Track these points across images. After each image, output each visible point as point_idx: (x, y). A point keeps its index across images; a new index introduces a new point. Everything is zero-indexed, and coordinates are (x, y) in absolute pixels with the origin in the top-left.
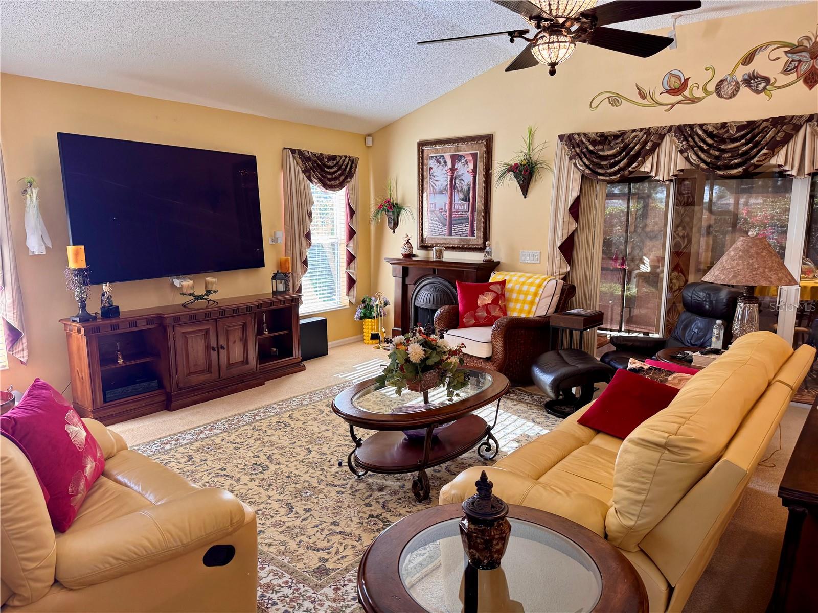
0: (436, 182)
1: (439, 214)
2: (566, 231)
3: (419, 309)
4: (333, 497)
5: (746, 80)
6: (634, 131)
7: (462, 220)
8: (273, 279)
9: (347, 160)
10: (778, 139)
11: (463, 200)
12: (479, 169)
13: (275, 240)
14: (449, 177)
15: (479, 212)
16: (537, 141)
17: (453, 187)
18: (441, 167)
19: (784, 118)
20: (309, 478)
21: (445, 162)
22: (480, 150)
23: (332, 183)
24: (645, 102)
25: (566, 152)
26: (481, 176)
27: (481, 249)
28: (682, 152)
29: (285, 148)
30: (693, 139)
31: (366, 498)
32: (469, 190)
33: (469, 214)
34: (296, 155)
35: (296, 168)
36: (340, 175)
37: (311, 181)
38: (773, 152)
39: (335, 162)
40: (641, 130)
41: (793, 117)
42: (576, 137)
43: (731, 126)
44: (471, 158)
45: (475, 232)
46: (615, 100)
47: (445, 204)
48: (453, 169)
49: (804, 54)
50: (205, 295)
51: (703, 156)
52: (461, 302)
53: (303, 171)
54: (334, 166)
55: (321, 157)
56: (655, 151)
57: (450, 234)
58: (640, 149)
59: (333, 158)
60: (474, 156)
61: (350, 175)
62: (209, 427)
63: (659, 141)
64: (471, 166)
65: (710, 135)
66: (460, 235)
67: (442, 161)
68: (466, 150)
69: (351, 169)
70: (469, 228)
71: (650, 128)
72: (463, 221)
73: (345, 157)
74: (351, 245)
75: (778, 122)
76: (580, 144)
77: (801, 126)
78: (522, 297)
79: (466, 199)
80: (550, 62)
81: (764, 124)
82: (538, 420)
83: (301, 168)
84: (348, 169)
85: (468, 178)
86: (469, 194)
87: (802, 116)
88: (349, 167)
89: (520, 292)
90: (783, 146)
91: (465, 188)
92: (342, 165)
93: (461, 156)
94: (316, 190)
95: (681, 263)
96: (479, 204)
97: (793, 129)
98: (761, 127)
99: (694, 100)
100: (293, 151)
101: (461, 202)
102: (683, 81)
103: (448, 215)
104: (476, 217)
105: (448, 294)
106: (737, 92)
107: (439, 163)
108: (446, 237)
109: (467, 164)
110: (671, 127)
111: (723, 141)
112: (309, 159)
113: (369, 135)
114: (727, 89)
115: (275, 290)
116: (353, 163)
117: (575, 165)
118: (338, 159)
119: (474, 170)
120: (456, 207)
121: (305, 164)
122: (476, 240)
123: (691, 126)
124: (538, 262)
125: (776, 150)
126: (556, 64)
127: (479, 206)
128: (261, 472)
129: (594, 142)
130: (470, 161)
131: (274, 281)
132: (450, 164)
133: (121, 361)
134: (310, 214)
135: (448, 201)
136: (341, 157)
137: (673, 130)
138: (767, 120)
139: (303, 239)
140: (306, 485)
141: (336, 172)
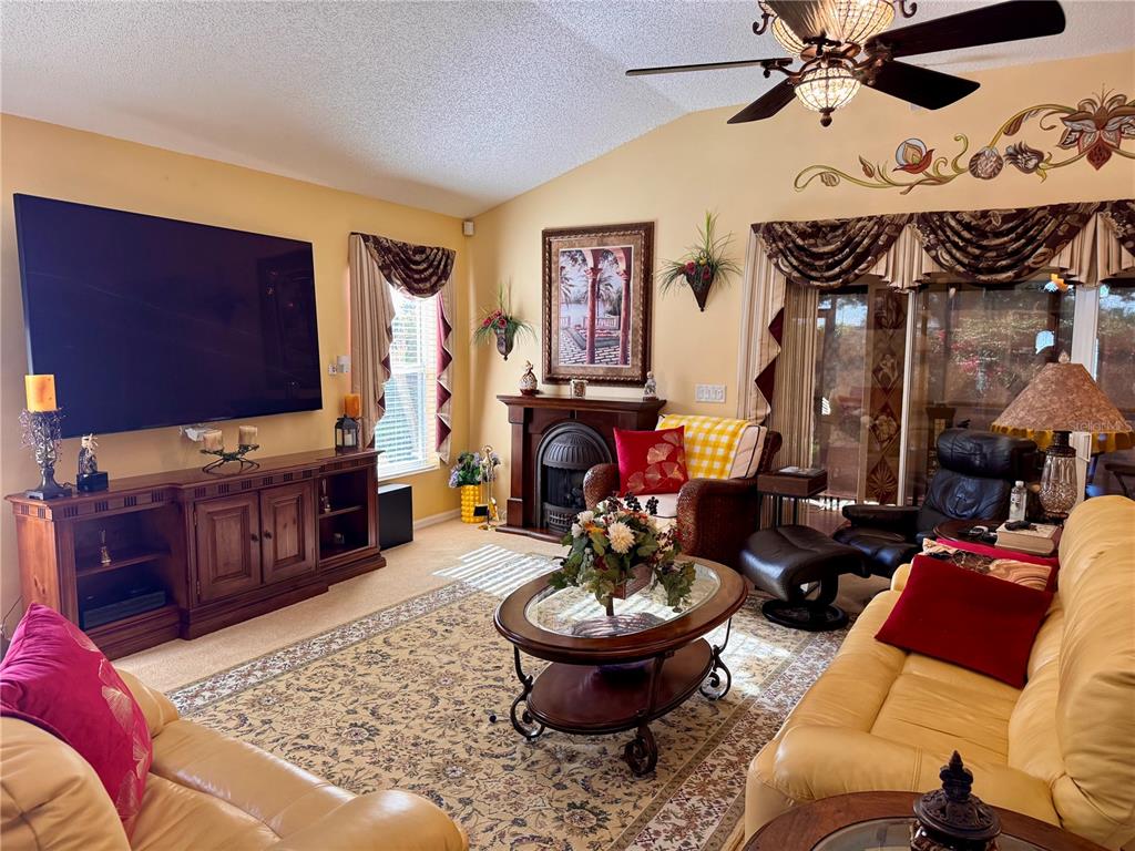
0: (570, 288)
1: (575, 333)
2: (765, 358)
3: (549, 471)
4: (500, 776)
5: (1011, 155)
6: (859, 220)
7: (609, 341)
8: (337, 427)
9: (440, 253)
10: (1060, 233)
11: (610, 313)
12: (635, 271)
13: (338, 368)
14: (590, 281)
15: (635, 330)
16: (718, 234)
17: (595, 295)
18: (577, 266)
19: (1067, 206)
20: (449, 746)
21: (584, 260)
22: (635, 244)
23: (421, 285)
24: (872, 180)
25: (763, 250)
26: (638, 280)
27: (640, 382)
28: (928, 249)
29: (353, 234)
30: (944, 232)
31: (554, 775)
32: (620, 298)
33: (620, 333)
34: (370, 244)
35: (369, 263)
36: (431, 275)
37: (391, 281)
38: (1054, 250)
39: (424, 256)
40: (871, 218)
41: (1079, 204)
42: (777, 227)
43: (994, 215)
44: (622, 255)
45: (630, 358)
46: (830, 177)
47: (585, 318)
48: (595, 270)
49: (1087, 122)
50: (239, 453)
51: (958, 255)
52: (623, 459)
53: (380, 268)
54: (423, 261)
55: (404, 247)
56: (890, 247)
57: (592, 361)
58: (870, 245)
59: (421, 250)
60: (627, 252)
61: (445, 275)
62: (259, 664)
63: (896, 234)
64: (622, 266)
65: (967, 227)
66: (607, 363)
67: (580, 259)
68: (615, 245)
69: (446, 266)
70: (619, 353)
71: (882, 216)
72: (610, 343)
73: (438, 249)
74: (445, 376)
75: (1058, 210)
76: (783, 237)
77: (1089, 217)
78: (709, 451)
79: (615, 312)
80: (824, 106)
81: (1040, 214)
82: (759, 632)
83: (378, 264)
84: (442, 267)
85: (618, 283)
86: (619, 305)
87: (1090, 204)
88: (443, 263)
89: (705, 443)
90: (1067, 243)
91: (615, 296)
92: (433, 261)
93: (608, 252)
94: (398, 296)
95: (890, 403)
96: (635, 319)
97: (1080, 221)
98: (1037, 217)
99: (941, 180)
100: (366, 238)
101: (607, 316)
102: (924, 154)
103: (588, 334)
104: (630, 337)
105: (593, 447)
106: (999, 170)
107: (575, 260)
108: (585, 365)
109: (616, 262)
110: (912, 215)
111: (984, 235)
112: (387, 250)
113: (468, 220)
114: (986, 166)
115: (340, 443)
116: (448, 257)
117: (777, 265)
118: (428, 251)
119: (628, 272)
120: (600, 324)
121: (383, 257)
122: (632, 369)
123: (941, 215)
124: (723, 401)
125: (1058, 248)
126: (832, 109)
127: (634, 322)
128: (368, 739)
129: (803, 235)
130: (621, 258)
131: (339, 431)
132: (590, 263)
133: (106, 561)
134: (389, 331)
135: (588, 314)
136: (432, 249)
137: (915, 219)
138: (1044, 208)
139: (379, 367)
140: (450, 757)
141: (425, 270)
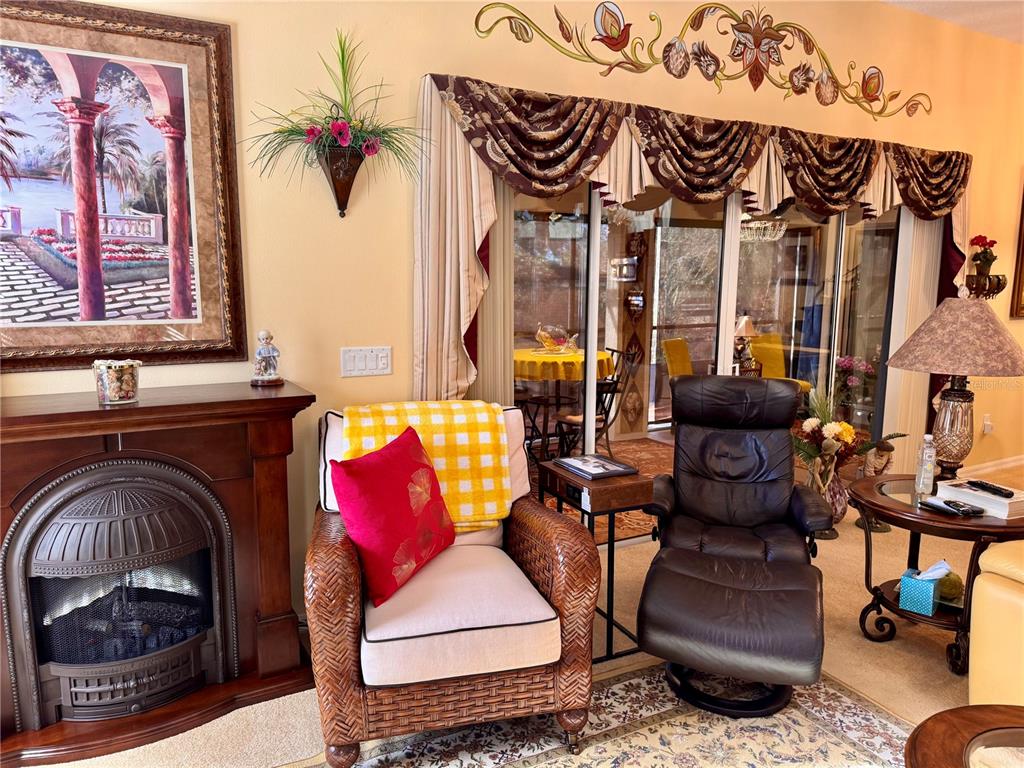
0: (11, 139)
1: (38, 250)
5: (695, 54)
6: (575, 100)
7: (138, 267)
11: (138, 206)
12: (194, 121)
14: (74, 129)
15: (205, 245)
17: (92, 160)
18: (28, 87)
21: (50, 77)
22: (191, 66)
24: (569, 46)
25: (456, 121)
26: (204, 142)
27: (236, 351)
28: (647, 154)
32: (161, 178)
33: (169, 251)
38: (748, 171)
40: (588, 100)
42: (474, 87)
43: (698, 124)
44: (158, 81)
45: (198, 304)
46: (521, 27)
47: (65, 216)
48: (87, 107)
49: (749, 36)
51: (678, 166)
56: (612, 144)
57: (97, 310)
58: (594, 138)
60: (172, 78)
63: (616, 128)
64: (161, 107)
65: (682, 132)
66: (139, 316)
67: (36, 72)
68: (137, 56)
70: (170, 291)
71: (601, 100)
72: (145, 272)
79: (151, 204)
81: (734, 130)
85: (154, 145)
86: (160, 192)
87: (766, 126)
90: (756, 161)
91: (146, 171)
93: (119, 68)
96: (201, 222)
97: (760, 143)
98: (732, 132)
99: (638, 68)
101: (129, 212)
102: (622, 28)
103: (79, 250)
104: (195, 260)
106: (687, 69)
107: (24, 74)
108: (77, 322)
109: (144, 95)
110: (628, 105)
111: (696, 145)
114: (677, 63)
119: (176, 119)
120: (108, 231)
122: (204, 324)
127: (202, 228)
130: (155, 89)
132: (70, 87)
135: (75, 206)
137: (632, 112)
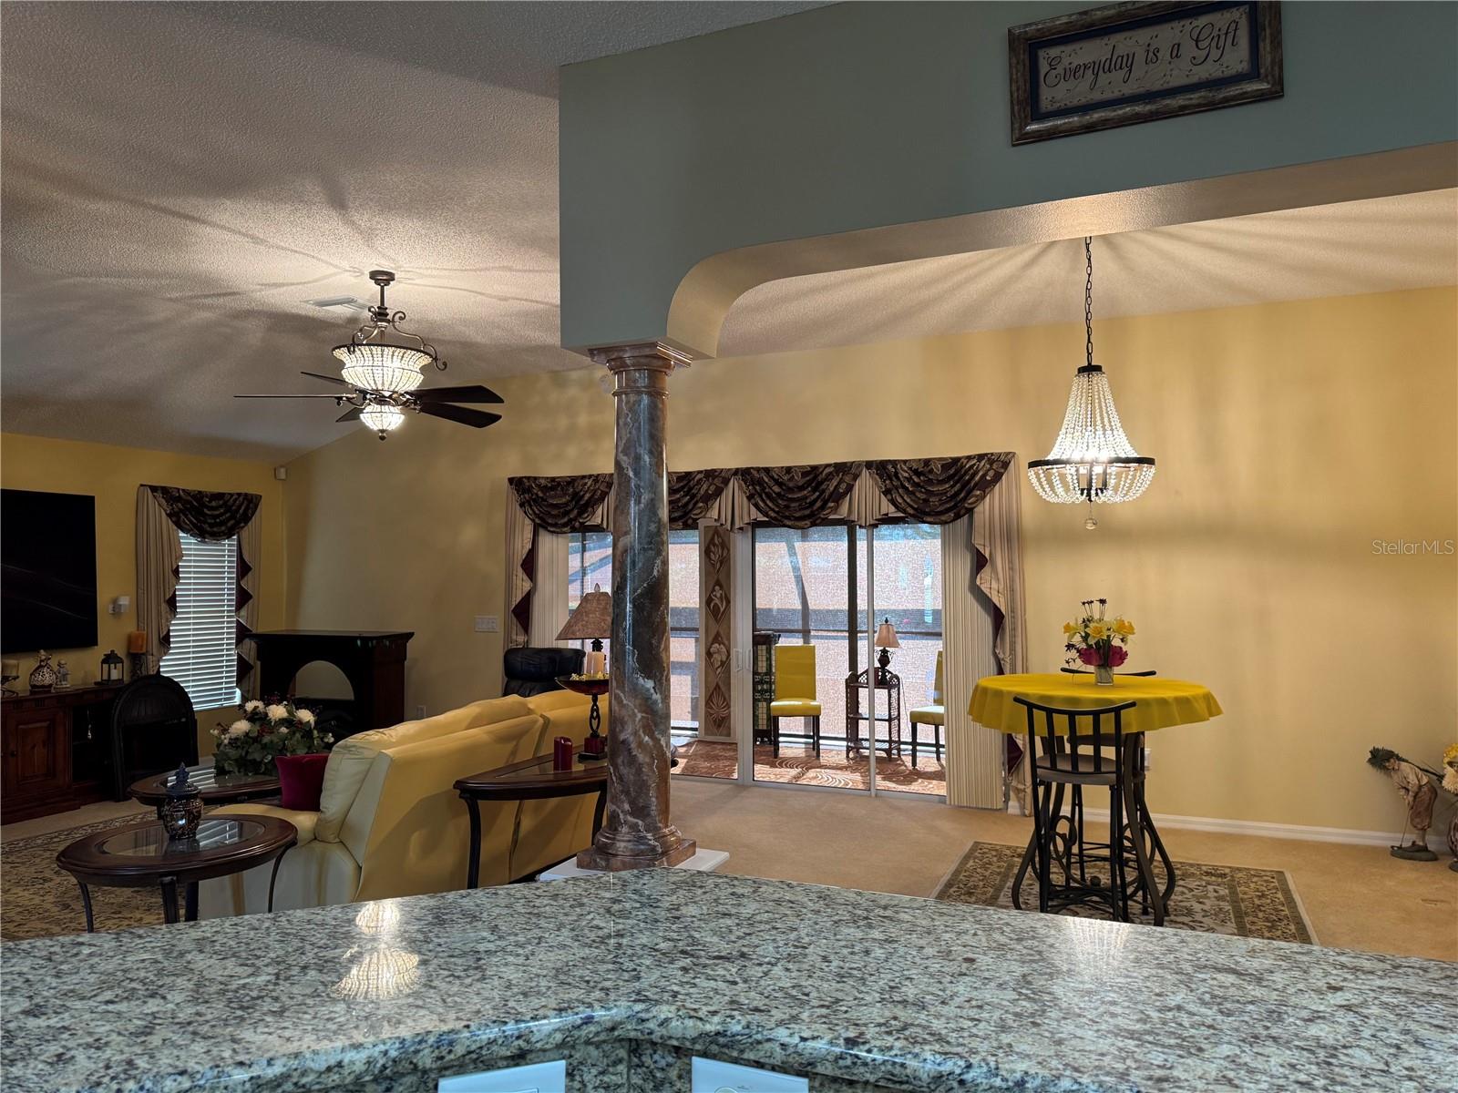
2: (519, 592)
6: (584, 477)
8: (104, 662)
9: (241, 499)
10: (711, 492)
13: (116, 610)
19: (714, 471)
23: (215, 529)
25: (514, 497)
29: (142, 485)
34: (159, 494)
35: (157, 512)
36: (228, 519)
37: (180, 528)
39: (221, 502)
40: (590, 476)
41: (723, 470)
42: (525, 480)
53: (167, 515)
54: (221, 507)
55: (199, 496)
56: (604, 500)
58: (590, 498)
59: (220, 496)
61: (246, 519)
63: (607, 490)
69: (247, 509)
71: (599, 474)
73: (239, 494)
74: (243, 612)
75: (710, 474)
76: (529, 489)
77: (730, 480)
81: (699, 477)
83: (165, 511)
84: (241, 511)
87: (729, 470)
88: (243, 508)
90: (716, 500)
92: (233, 506)
94: (187, 542)
97: (723, 483)
98: (697, 478)
100: (154, 489)
112: (179, 499)
113: (282, 466)
115: (105, 677)
116: (250, 502)
117: (526, 513)
118: (227, 498)
121: (172, 505)
125: (710, 503)
129: (544, 489)
131: (106, 666)
134: (176, 572)
136: (232, 495)
138: (701, 472)
139: (164, 607)
141: (222, 514)
